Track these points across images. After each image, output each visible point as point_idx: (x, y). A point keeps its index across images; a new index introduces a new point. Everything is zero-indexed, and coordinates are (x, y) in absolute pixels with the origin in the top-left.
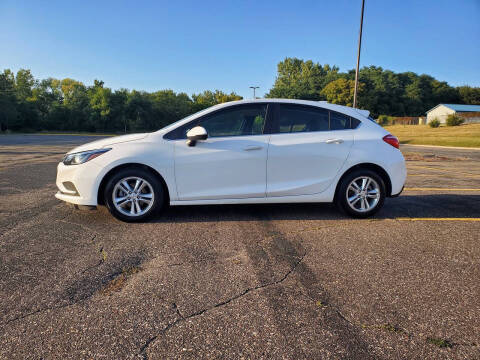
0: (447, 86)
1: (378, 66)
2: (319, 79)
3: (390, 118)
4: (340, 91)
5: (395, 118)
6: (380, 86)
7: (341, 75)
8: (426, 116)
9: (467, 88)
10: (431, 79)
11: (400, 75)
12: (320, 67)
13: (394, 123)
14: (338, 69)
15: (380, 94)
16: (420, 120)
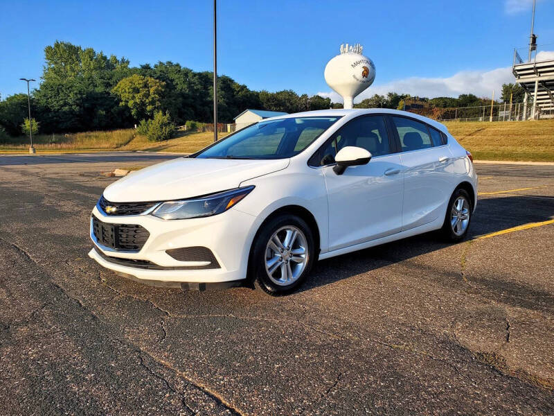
0: (248, 91)
1: (175, 63)
2: (107, 73)
3: (199, 125)
4: (136, 91)
5: (204, 124)
6: (181, 86)
7: (134, 71)
8: (234, 121)
9: (265, 94)
10: (232, 81)
11: (200, 74)
12: (105, 58)
13: (204, 131)
14: (128, 62)
15: (182, 95)
16: (229, 126)
